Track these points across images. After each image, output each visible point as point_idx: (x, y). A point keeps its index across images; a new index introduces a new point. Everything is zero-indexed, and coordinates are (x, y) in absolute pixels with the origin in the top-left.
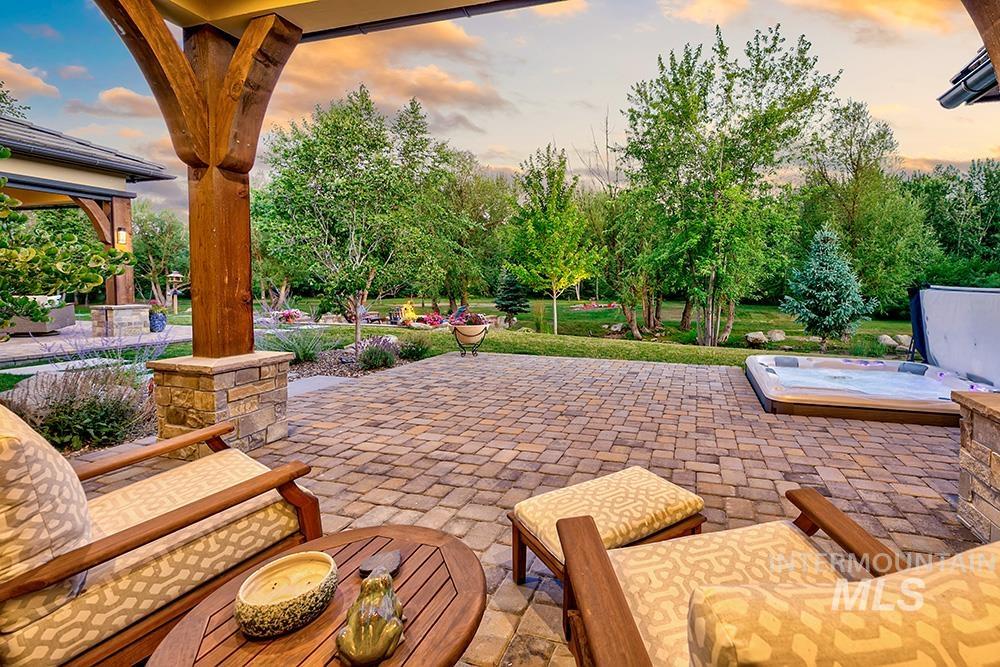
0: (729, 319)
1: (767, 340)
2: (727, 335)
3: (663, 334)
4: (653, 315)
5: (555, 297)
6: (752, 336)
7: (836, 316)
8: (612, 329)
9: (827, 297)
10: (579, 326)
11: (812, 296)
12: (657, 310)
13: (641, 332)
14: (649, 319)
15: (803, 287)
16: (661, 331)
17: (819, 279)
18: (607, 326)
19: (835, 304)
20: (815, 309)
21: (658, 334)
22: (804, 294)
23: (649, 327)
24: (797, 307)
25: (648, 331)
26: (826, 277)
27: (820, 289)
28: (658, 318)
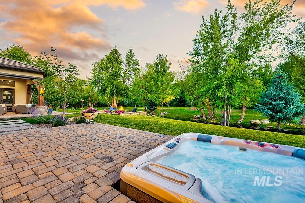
0: (242, 114)
1: (260, 123)
2: (242, 120)
3: (215, 119)
4: (212, 112)
5: (163, 105)
6: (253, 121)
7: (284, 113)
8: (197, 117)
9: (279, 104)
10: (186, 115)
11: (271, 104)
12: (214, 111)
13: (206, 118)
14: (210, 114)
15: (266, 100)
16: (214, 118)
17: (275, 96)
18: (195, 116)
19: (284, 107)
20: (273, 110)
21: (213, 119)
22: (267, 103)
23: (210, 116)
24: (262, 109)
25: (209, 118)
26: (279, 94)
27: (275, 100)
28: (213, 113)
